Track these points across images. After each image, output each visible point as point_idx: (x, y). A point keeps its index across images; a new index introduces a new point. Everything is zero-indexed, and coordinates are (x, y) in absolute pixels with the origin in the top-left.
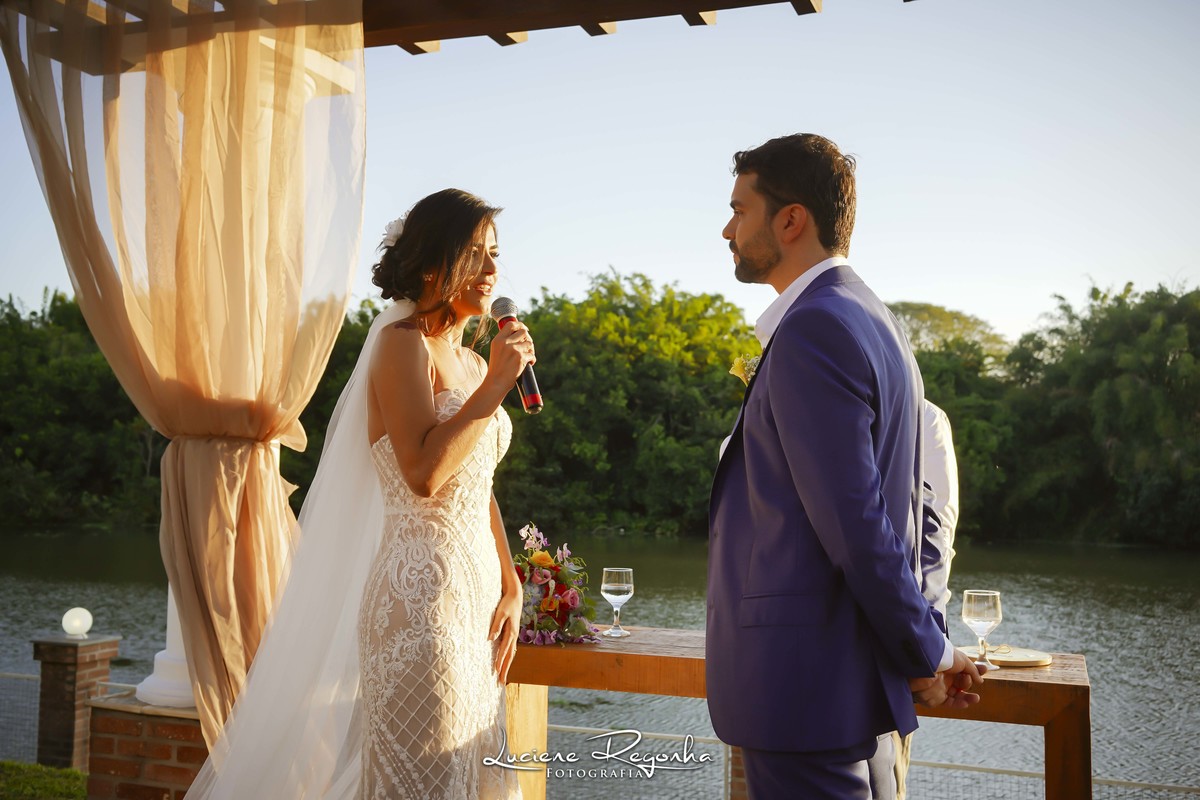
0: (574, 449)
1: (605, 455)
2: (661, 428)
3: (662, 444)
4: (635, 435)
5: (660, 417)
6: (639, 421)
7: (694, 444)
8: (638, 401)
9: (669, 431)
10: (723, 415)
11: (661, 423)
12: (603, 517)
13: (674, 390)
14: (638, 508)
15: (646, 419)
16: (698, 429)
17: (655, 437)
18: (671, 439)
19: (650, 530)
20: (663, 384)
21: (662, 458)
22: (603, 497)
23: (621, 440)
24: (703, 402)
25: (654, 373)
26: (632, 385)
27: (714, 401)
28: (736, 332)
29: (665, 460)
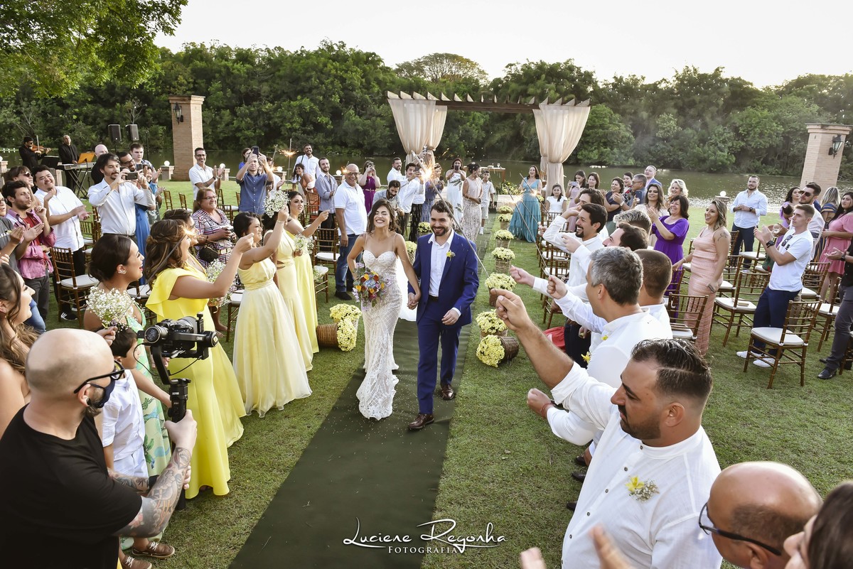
0: (318, 120)
1: (330, 122)
2: (353, 111)
3: (354, 119)
4: (342, 114)
5: (353, 107)
8: (344, 100)
9: (356, 113)
10: (379, 107)
12: (331, 148)
13: (359, 95)
14: (344, 144)
15: (347, 107)
16: (368, 112)
17: (350, 115)
18: (357, 116)
19: (349, 154)
20: (354, 93)
21: (354, 124)
22: (330, 140)
23: (336, 115)
24: (370, 101)
25: (350, 88)
26: (342, 93)
27: (374, 100)
29: (355, 125)
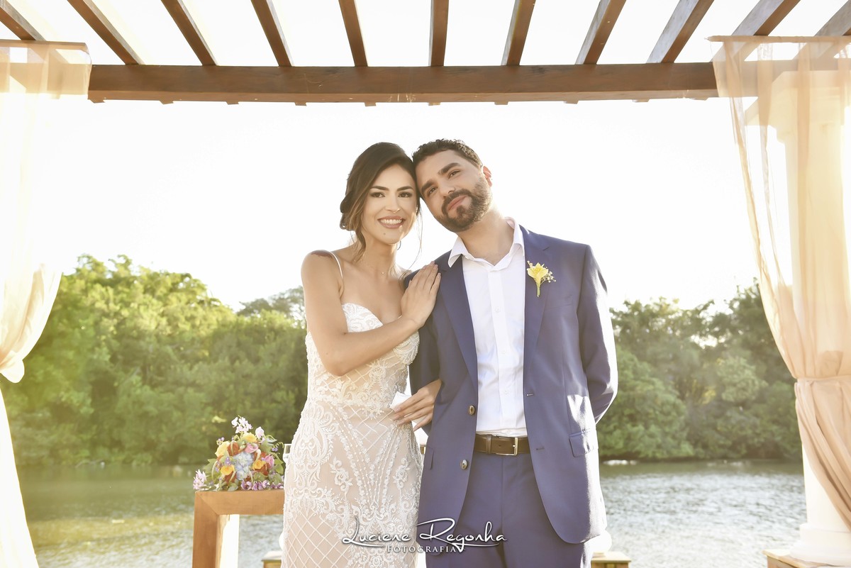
0: (62, 397)
1: (89, 401)
2: (139, 378)
3: (138, 392)
4: (116, 384)
5: (138, 370)
6: (121, 373)
7: (168, 391)
8: (120, 357)
9: (145, 380)
10: (191, 368)
11: (139, 374)
12: (86, 453)
13: (151, 348)
14: (116, 444)
15: (126, 371)
16: (170, 379)
17: (132, 385)
18: (147, 388)
19: (127, 463)
20: (142, 343)
21: (139, 403)
22: (86, 437)
23: (103, 388)
24: (175, 358)
25: (135, 333)
26: (115, 343)
27: (183, 357)
28: (201, 302)
29: (141, 404)
